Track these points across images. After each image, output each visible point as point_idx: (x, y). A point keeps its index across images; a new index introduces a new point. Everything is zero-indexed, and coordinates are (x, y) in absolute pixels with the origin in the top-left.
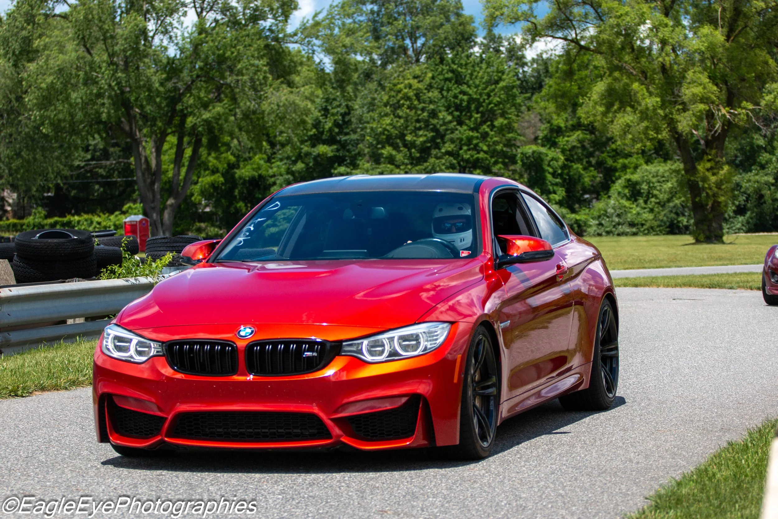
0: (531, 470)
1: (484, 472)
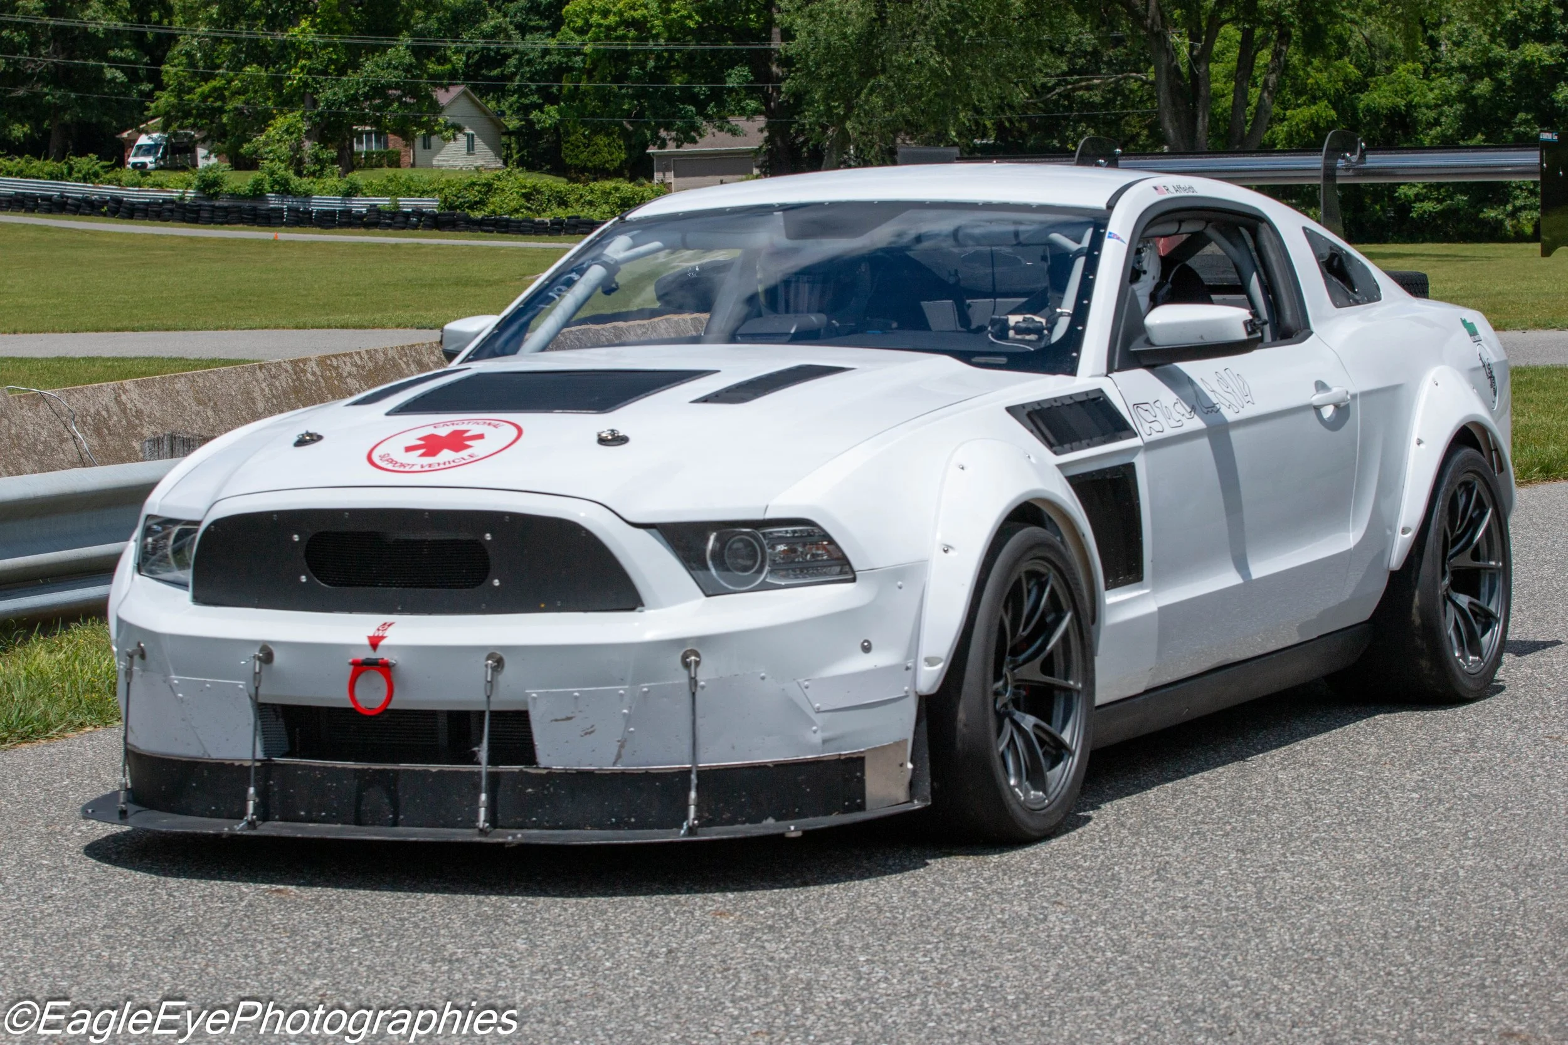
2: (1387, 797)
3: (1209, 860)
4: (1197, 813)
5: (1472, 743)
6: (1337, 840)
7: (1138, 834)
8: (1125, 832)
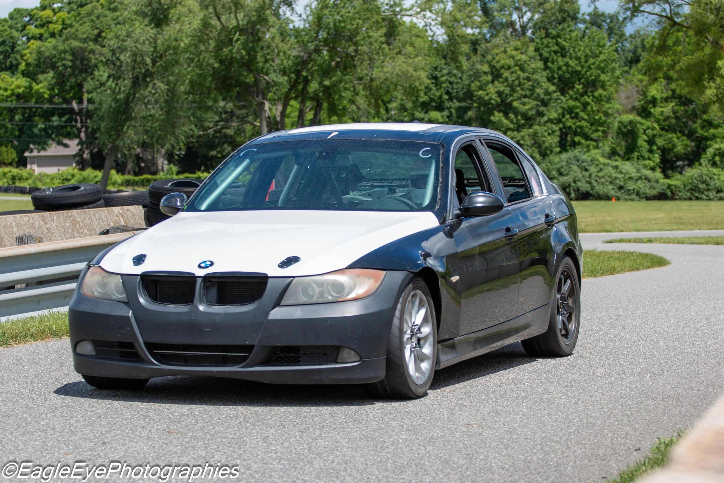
0: (603, 395)
1: (561, 395)
7: (254, 425)
8: (248, 424)
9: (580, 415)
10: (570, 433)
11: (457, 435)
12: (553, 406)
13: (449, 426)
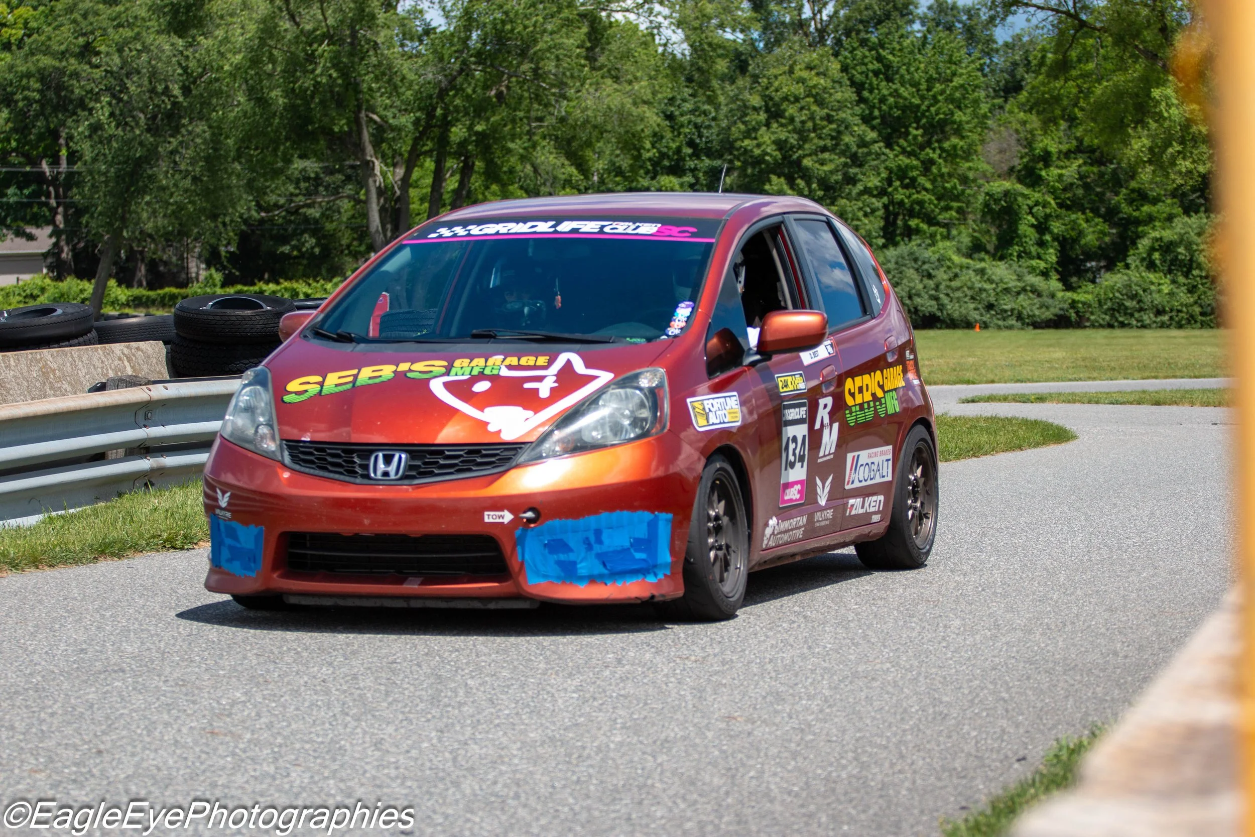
0: (962, 664)
1: (888, 665)
2: (553, 696)
3: (414, 737)
4: (405, 707)
5: (619, 661)
6: (514, 724)
7: (358, 720)
8: (348, 719)
9: (921, 700)
10: (904, 731)
11: (710, 735)
12: (875, 684)
13: (696, 720)
